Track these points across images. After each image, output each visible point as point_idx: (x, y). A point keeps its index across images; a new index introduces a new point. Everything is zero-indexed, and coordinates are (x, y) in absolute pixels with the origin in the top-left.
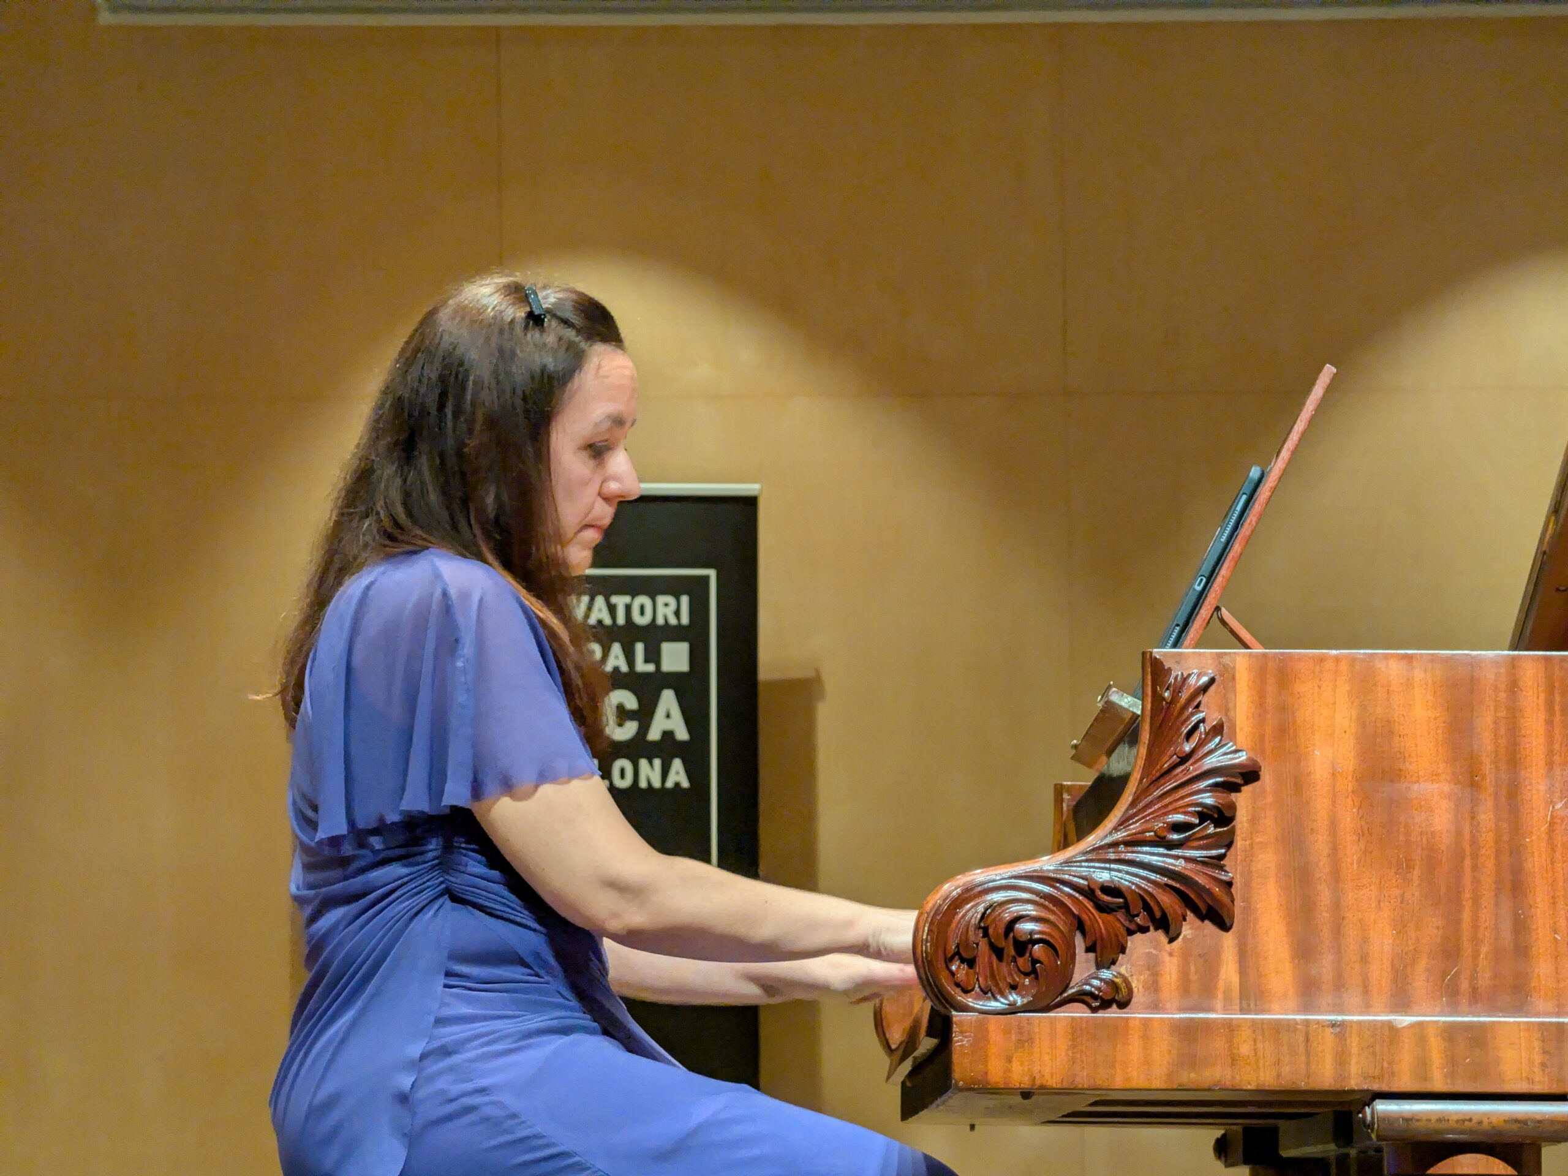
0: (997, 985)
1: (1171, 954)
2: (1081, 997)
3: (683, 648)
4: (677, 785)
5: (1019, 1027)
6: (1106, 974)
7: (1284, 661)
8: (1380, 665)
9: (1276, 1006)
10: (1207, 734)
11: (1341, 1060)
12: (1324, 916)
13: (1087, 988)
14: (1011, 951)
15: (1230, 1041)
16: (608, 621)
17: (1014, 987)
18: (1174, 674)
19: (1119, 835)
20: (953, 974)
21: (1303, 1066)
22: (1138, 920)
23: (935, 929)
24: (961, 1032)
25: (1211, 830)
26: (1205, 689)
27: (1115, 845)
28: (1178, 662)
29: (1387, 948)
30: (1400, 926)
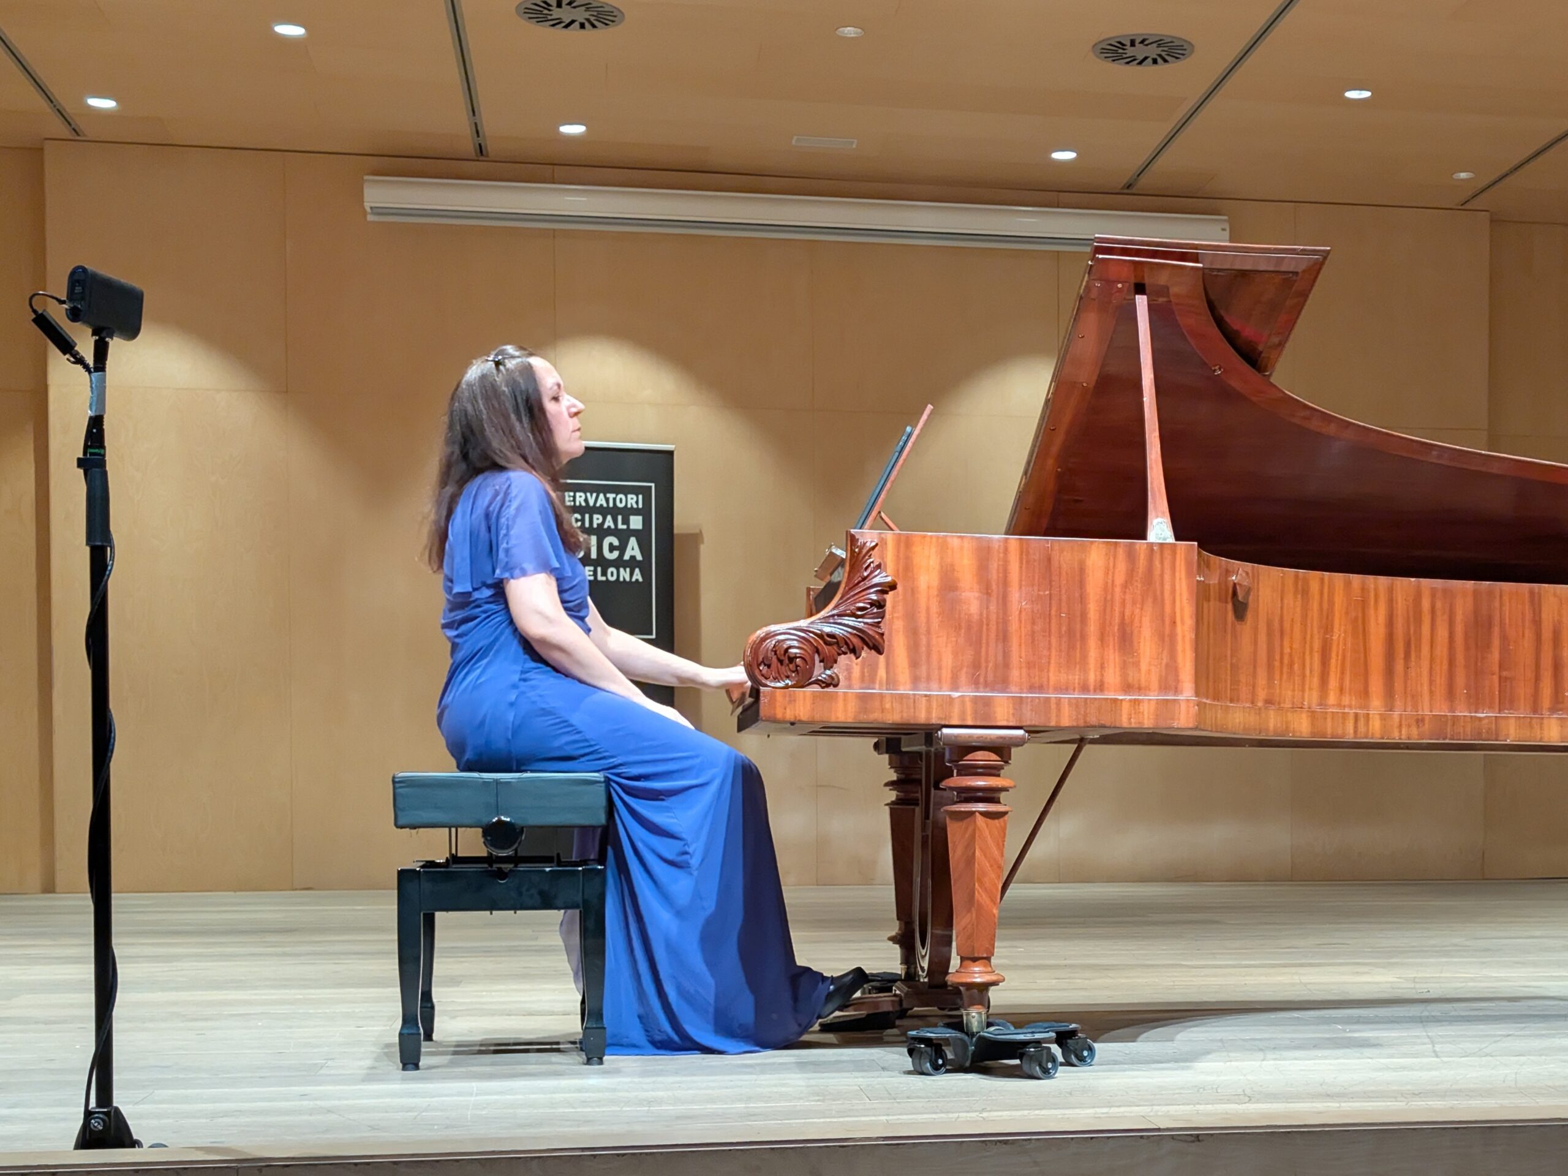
0: (780, 676)
1: (857, 664)
2: (817, 682)
3: (639, 519)
4: (637, 580)
5: (790, 695)
6: (828, 672)
7: (908, 537)
8: (949, 540)
9: (901, 688)
10: (874, 568)
11: (929, 711)
12: (923, 649)
13: (820, 678)
14: (787, 661)
15: (881, 702)
16: (605, 505)
17: (788, 677)
18: (860, 541)
19: (835, 612)
20: (761, 671)
21: (912, 714)
22: (843, 649)
23: (753, 651)
24: (765, 696)
25: (875, 610)
26: (873, 548)
27: (833, 616)
28: (862, 536)
29: (950, 662)
30: (955, 654)
